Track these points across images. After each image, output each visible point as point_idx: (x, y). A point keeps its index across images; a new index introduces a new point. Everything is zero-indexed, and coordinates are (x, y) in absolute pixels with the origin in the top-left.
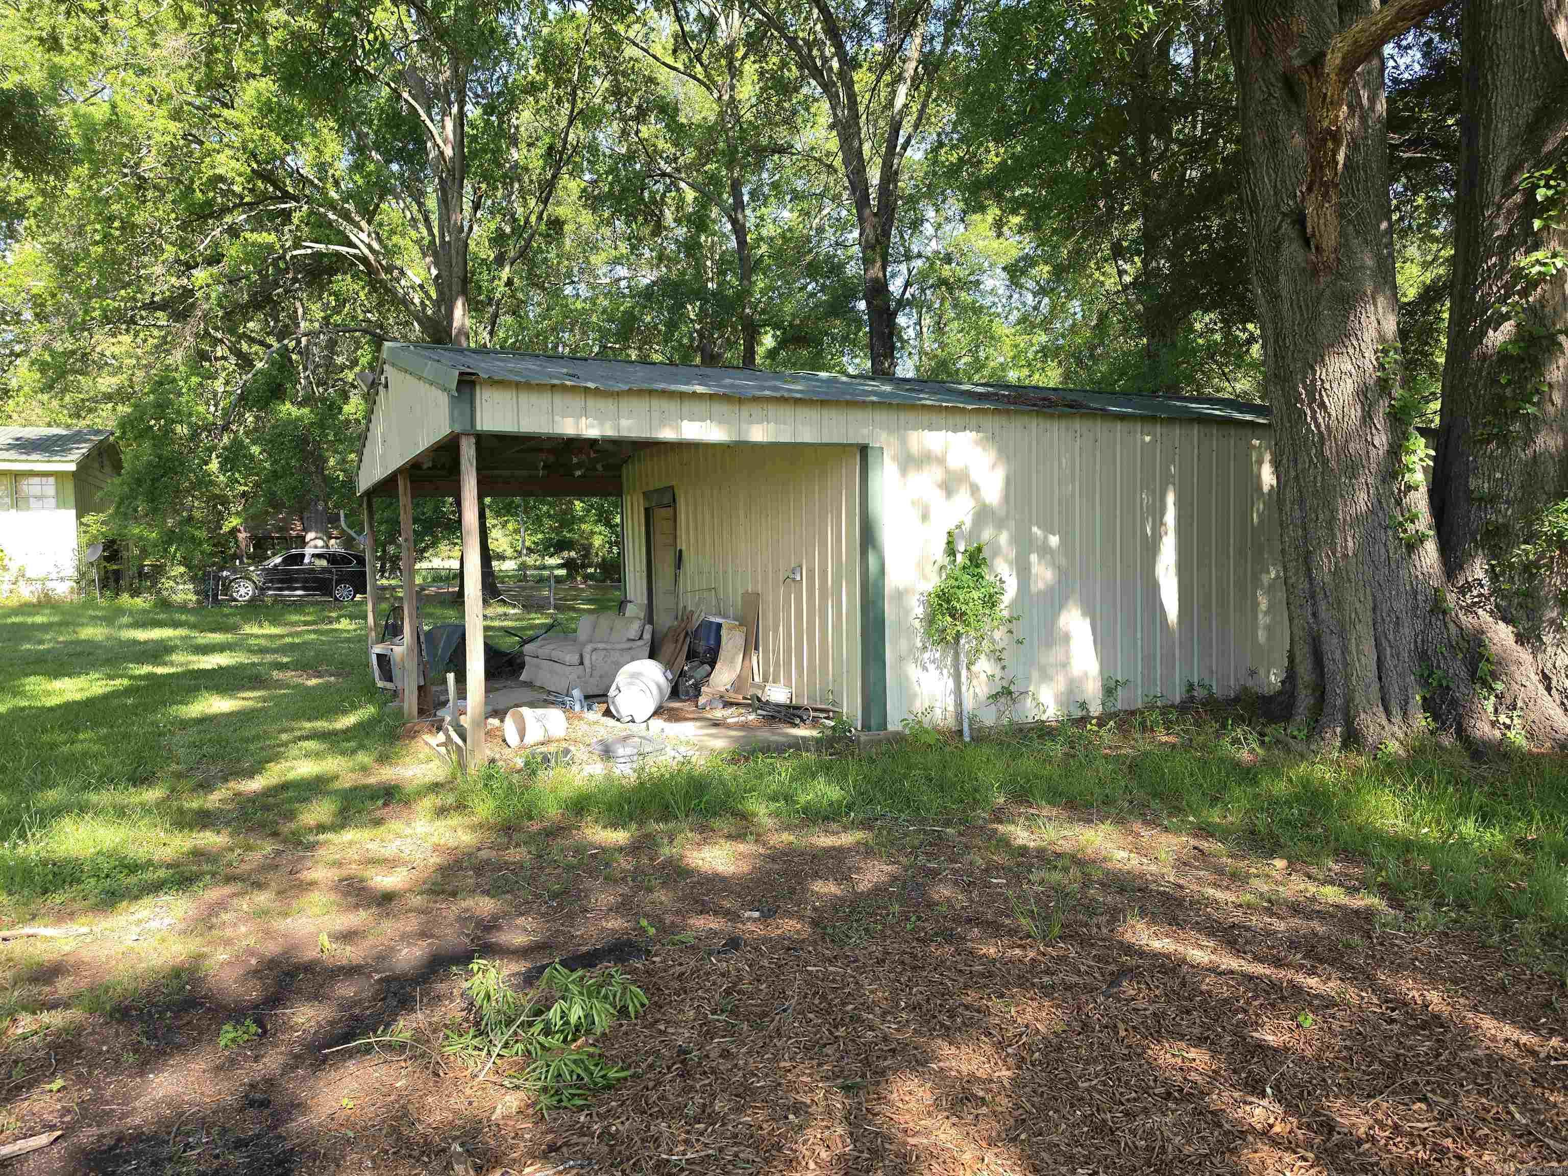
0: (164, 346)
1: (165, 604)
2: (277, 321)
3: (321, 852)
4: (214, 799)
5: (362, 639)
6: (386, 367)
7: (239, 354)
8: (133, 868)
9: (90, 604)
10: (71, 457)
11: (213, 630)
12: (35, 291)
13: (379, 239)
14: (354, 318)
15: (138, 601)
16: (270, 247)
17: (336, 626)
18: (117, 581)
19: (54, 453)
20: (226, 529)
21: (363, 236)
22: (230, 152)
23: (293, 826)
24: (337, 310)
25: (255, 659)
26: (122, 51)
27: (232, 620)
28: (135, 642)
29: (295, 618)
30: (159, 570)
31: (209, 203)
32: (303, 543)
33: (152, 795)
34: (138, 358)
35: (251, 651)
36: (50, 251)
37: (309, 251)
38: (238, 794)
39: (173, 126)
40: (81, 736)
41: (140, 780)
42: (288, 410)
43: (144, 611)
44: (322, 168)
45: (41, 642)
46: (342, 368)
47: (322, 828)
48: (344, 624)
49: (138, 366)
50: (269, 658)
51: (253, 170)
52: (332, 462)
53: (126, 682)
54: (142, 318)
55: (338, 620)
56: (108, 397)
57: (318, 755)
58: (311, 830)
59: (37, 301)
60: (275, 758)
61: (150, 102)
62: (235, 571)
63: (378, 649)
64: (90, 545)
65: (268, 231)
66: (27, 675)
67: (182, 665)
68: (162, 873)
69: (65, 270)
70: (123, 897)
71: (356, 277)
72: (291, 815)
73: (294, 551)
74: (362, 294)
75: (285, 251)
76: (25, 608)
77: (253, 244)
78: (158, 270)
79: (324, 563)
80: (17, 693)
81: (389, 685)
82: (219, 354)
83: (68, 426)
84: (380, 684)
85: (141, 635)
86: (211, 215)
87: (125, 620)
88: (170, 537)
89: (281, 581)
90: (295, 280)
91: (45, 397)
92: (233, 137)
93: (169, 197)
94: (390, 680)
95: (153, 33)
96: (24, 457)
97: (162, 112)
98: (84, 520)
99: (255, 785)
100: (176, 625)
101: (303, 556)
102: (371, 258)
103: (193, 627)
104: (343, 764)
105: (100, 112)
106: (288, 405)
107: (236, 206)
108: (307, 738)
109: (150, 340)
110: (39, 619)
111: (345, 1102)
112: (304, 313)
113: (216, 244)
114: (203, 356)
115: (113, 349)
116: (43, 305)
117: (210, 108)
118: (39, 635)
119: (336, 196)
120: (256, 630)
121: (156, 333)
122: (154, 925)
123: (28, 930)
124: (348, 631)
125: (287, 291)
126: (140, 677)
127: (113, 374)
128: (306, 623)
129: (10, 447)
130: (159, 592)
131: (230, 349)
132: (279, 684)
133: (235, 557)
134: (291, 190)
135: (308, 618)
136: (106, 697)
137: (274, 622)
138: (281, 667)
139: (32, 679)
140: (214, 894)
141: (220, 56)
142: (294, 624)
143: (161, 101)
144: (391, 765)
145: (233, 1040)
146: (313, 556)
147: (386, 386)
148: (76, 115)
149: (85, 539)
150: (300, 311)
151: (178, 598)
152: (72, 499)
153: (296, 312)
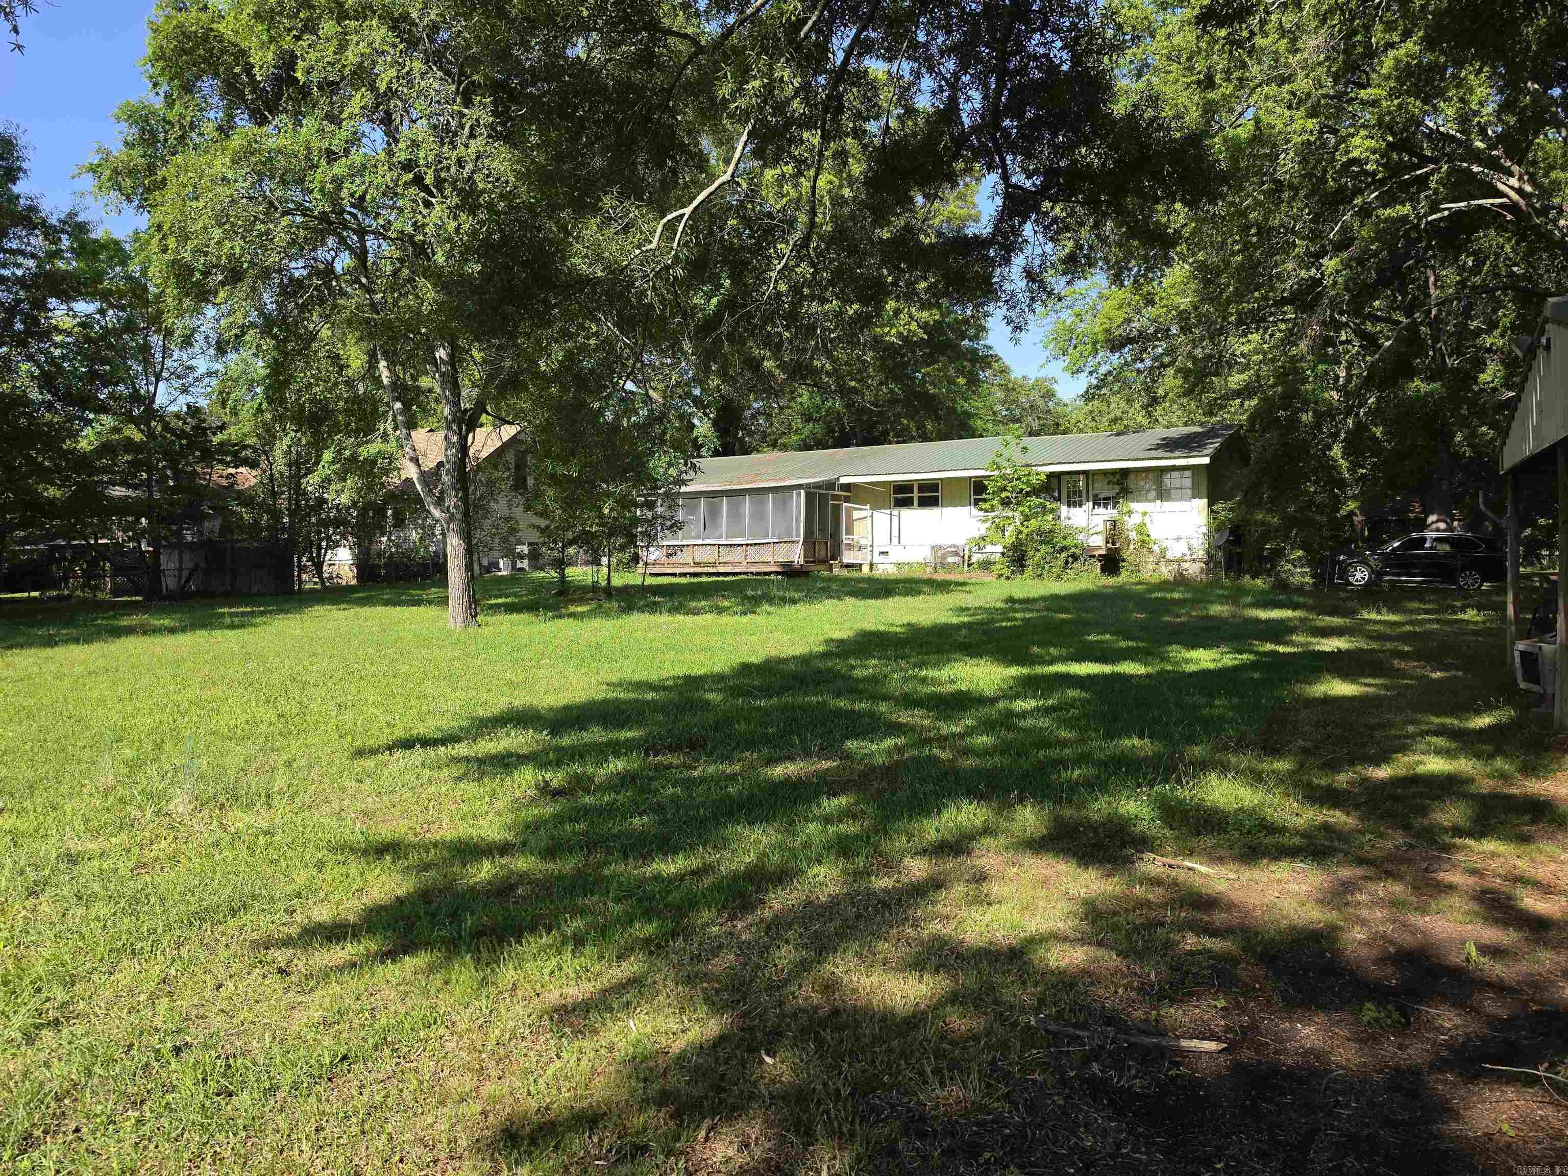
0: (1291, 338)
1: (1283, 586)
2: (1405, 294)
3: (1460, 857)
4: (1342, 779)
5: (1499, 633)
6: (1548, 327)
7: (1362, 335)
8: (1272, 829)
9: (1215, 583)
10: (1206, 452)
11: (1331, 614)
12: (1182, 307)
13: (1533, 180)
14: (1497, 275)
15: (1259, 582)
16: (1404, 219)
17: (1461, 616)
18: (1240, 563)
19: (1192, 449)
20: (1343, 512)
21: (1513, 181)
22: (1363, 132)
23: (1426, 822)
24: (1476, 270)
25: (1375, 645)
26: (1265, 67)
27: (1349, 604)
28: (1258, 621)
29: (1415, 605)
30: (1278, 553)
31: (1342, 189)
32: (1422, 525)
33: (1283, 765)
34: (1265, 353)
35: (1370, 637)
36: (1196, 269)
37: (1446, 213)
38: (1365, 780)
39: (1311, 124)
40: (1217, 702)
41: (1273, 750)
42: (1418, 385)
43: (1263, 591)
44: (1464, 120)
45: (1178, 616)
46: (1478, 333)
47: (1457, 831)
48: (1471, 615)
49: (1264, 361)
50: (1389, 645)
51: (1389, 144)
52: (1459, 437)
53: (1251, 657)
54: (1271, 314)
55: (1463, 609)
56: (1238, 394)
57: (1448, 754)
58: (1446, 830)
59: (1183, 316)
60: (1403, 749)
61: (1289, 107)
62: (1351, 555)
63: (1521, 646)
64: (1218, 530)
65: (1403, 204)
66: (1171, 644)
67: (1302, 645)
68: (1297, 840)
69: (1207, 282)
70: (1264, 856)
71: (1502, 228)
72: (1423, 811)
73: (1414, 535)
74: (1508, 248)
75: (1420, 219)
76: (1164, 585)
77: (1386, 220)
78: (1290, 266)
79: (1447, 548)
80: (1164, 658)
81: (1535, 688)
82: (1344, 338)
83: (1202, 424)
84: (1523, 685)
85: (1263, 614)
86: (1342, 202)
87: (1249, 599)
88: (1290, 522)
89: (1398, 566)
90: (1429, 247)
91: (1185, 401)
92: (1368, 116)
93: (1302, 193)
94: (1537, 681)
95: (1294, 40)
96: (1169, 454)
97: (1301, 113)
98: (1214, 508)
99: (1383, 773)
100: (1294, 607)
101: (1424, 540)
102: (1522, 202)
103: (1309, 609)
104: (1478, 766)
105: (1245, 131)
106: (1417, 382)
107: (1368, 185)
108: (1436, 734)
109: (1278, 335)
110: (1176, 595)
111: (1505, 1127)
112: (1436, 281)
113: (1345, 229)
114: (1329, 342)
115: (1242, 348)
116: (1188, 318)
117: (1347, 94)
118: (1176, 609)
119: (1479, 144)
120: (1373, 616)
121: (1283, 327)
122: (1294, 887)
123: (1188, 863)
124: (1476, 623)
125: (1418, 262)
126: (1266, 654)
127: (1241, 372)
128: (1426, 612)
129: (1158, 447)
130: (1278, 574)
131: (1354, 331)
132: (1400, 674)
133: (1350, 541)
134: (1428, 153)
135: (1427, 606)
136: (1235, 669)
137: (1393, 610)
138: (1403, 656)
139: (1175, 647)
140: (1346, 872)
141: (1359, 38)
142: (1411, 612)
143: (1300, 102)
144: (1538, 777)
145: (1377, 1020)
146: (1436, 540)
147: (1548, 348)
148: (1225, 140)
149: (1214, 526)
150: (1432, 279)
151: (1296, 580)
152: (1204, 490)
153: (1427, 278)
